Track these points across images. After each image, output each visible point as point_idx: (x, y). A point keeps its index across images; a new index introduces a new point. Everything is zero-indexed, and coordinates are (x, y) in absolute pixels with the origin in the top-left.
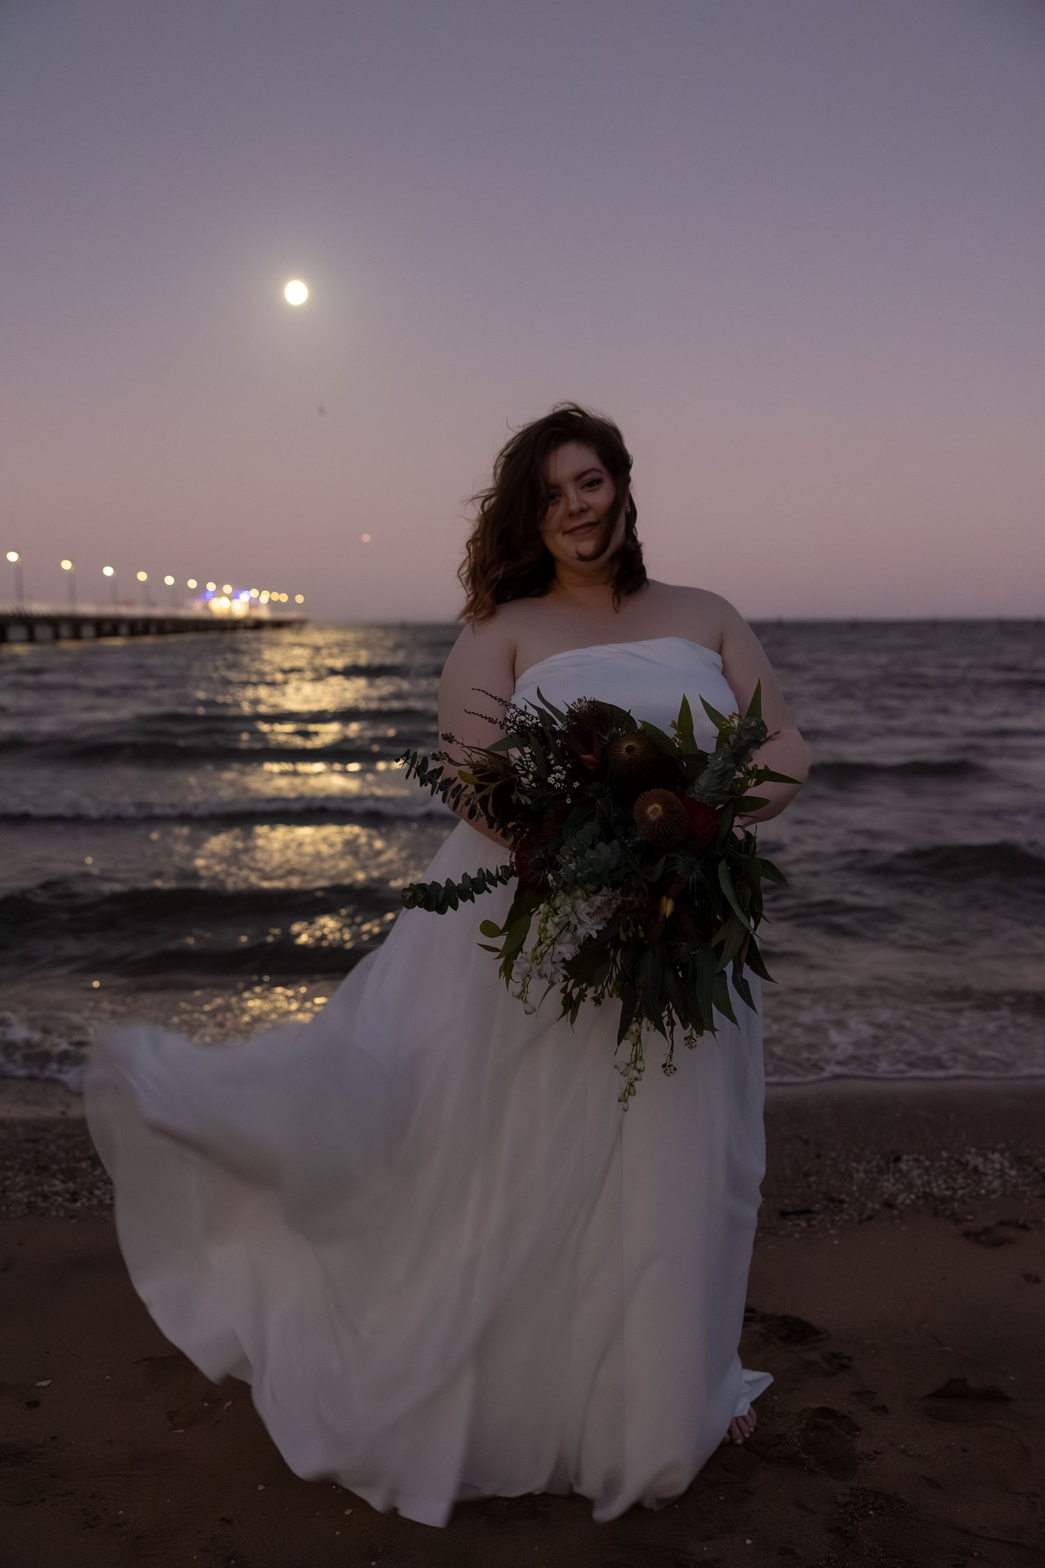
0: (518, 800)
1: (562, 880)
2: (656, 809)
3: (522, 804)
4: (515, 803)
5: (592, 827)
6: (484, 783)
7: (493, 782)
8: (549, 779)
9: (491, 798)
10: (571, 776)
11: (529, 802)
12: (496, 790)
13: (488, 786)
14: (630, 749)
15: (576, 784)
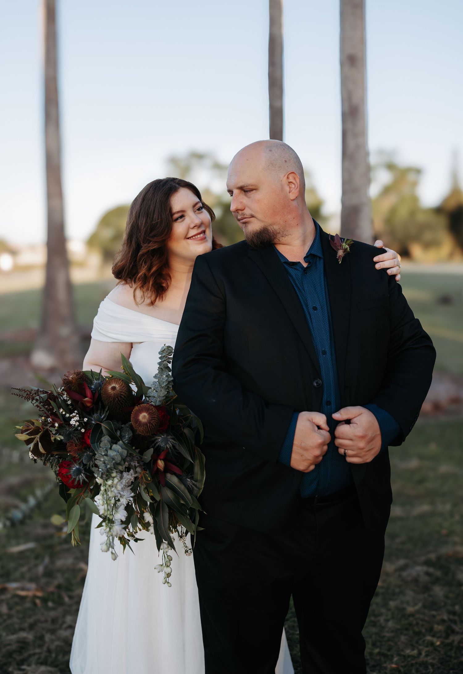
0: (55, 439)
1: (101, 473)
2: (145, 416)
3: (59, 440)
4: (53, 441)
5: (106, 439)
6: (33, 437)
7: (37, 434)
8: (71, 422)
9: (40, 444)
10: (82, 417)
11: (62, 438)
12: (41, 438)
13: (35, 438)
14: (114, 388)
15: (86, 420)
